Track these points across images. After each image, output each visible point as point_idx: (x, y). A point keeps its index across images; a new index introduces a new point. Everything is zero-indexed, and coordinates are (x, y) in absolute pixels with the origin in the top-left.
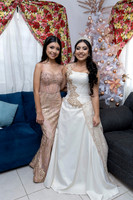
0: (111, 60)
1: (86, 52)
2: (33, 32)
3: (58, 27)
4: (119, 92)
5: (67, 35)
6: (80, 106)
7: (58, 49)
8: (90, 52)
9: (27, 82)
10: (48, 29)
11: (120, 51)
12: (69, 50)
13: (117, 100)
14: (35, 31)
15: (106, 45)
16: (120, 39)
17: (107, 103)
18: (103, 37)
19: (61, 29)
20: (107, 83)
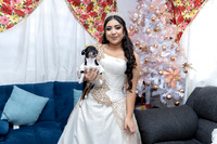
0: (168, 44)
3: (104, 5)
4: (179, 87)
6: (110, 104)
9: (62, 69)
10: (91, 6)
11: (181, 33)
13: (176, 97)
14: (75, 8)
16: (181, 19)
17: (163, 101)
18: (157, 15)
19: (108, 7)
20: (161, 75)
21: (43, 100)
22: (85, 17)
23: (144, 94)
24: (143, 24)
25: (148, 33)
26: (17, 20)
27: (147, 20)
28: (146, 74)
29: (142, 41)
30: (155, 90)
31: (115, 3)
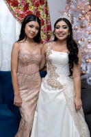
1: (66, 30)
2: (11, 10)
3: (37, 5)
5: (47, 13)
7: (37, 28)
8: (71, 30)
10: (27, 7)
12: (49, 28)
14: (14, 9)
15: (86, 23)
17: (89, 83)
18: (82, 14)
19: (40, 6)
20: (88, 62)
25: (76, 29)
27: (74, 18)
31: (47, 3)
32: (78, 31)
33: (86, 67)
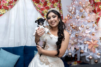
0: (91, 25)
2: (35, 6)
3: (53, 3)
4: (97, 52)
5: (60, 8)
9: (29, 39)
10: (46, 3)
11: (99, 18)
14: (37, 5)
16: (99, 10)
17: (87, 60)
19: (56, 3)
20: (86, 44)
21: (17, 57)
22: (42, 9)
23: (76, 55)
24: (75, 13)
25: (78, 19)
26: (4, 12)
27: (77, 11)
28: (76, 43)
29: (74, 24)
30: (82, 53)
31: (60, 1)
32: (79, 20)
33: (85, 47)
